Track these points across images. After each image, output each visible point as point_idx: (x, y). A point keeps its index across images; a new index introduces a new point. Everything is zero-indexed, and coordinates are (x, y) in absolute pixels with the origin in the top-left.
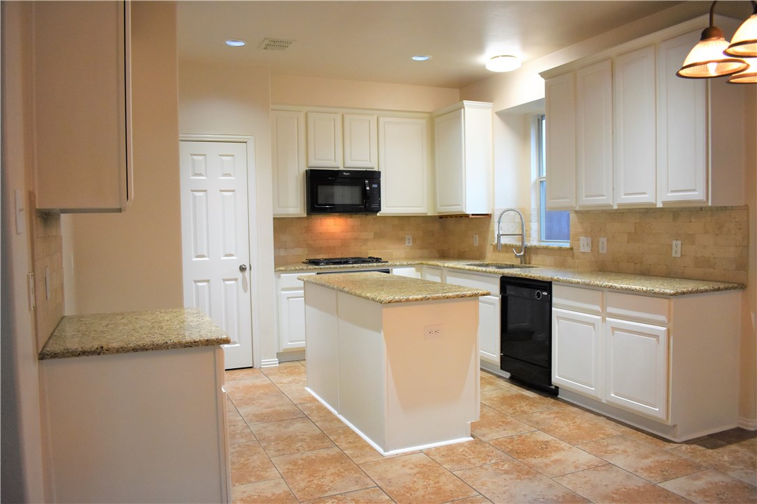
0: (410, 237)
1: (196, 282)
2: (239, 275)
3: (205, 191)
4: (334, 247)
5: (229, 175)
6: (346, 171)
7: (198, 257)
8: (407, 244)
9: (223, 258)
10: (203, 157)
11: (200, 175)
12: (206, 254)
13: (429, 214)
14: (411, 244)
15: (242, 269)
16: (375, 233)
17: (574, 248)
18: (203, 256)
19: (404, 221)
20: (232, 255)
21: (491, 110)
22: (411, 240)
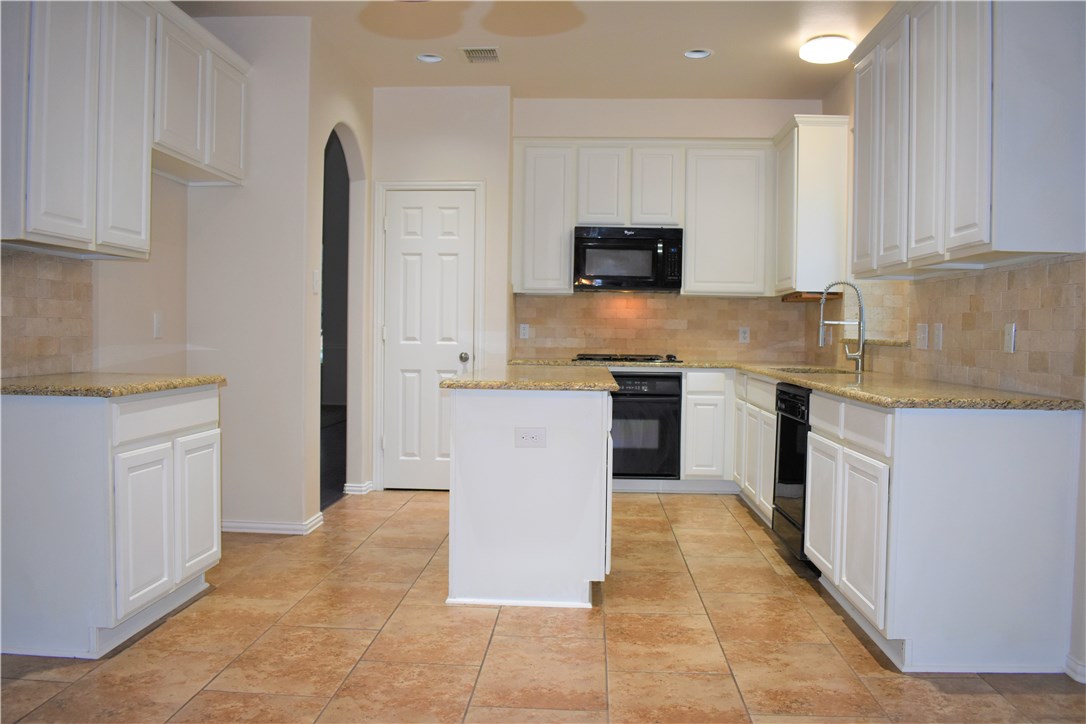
0: (748, 330)
1: (403, 371)
2: (460, 365)
3: (420, 254)
4: (626, 339)
5: (451, 234)
6: (629, 229)
7: (407, 339)
8: (741, 340)
9: (439, 343)
10: (420, 210)
11: (414, 233)
12: (418, 337)
13: (768, 294)
14: (748, 341)
15: (464, 358)
16: (689, 322)
17: (912, 342)
18: (414, 339)
19: (737, 304)
20: (450, 339)
21: (846, 127)
22: (748, 335)
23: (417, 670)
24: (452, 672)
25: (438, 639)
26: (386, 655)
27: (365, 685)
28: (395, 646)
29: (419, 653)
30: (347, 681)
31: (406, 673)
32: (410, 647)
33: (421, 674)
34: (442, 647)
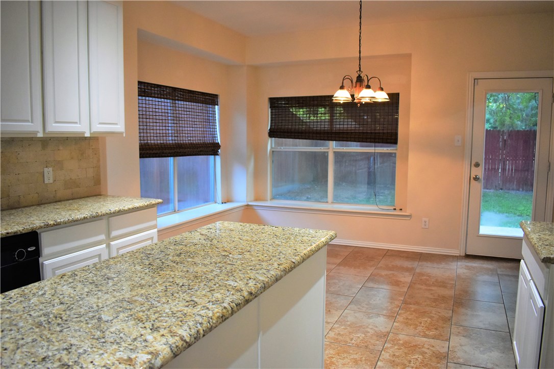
23: (353, 342)
24: (337, 339)
25: (339, 360)
26: (369, 353)
27: (377, 336)
28: (364, 358)
29: (351, 352)
30: (386, 339)
31: (358, 341)
32: (356, 356)
33: (352, 339)
34: (338, 354)
